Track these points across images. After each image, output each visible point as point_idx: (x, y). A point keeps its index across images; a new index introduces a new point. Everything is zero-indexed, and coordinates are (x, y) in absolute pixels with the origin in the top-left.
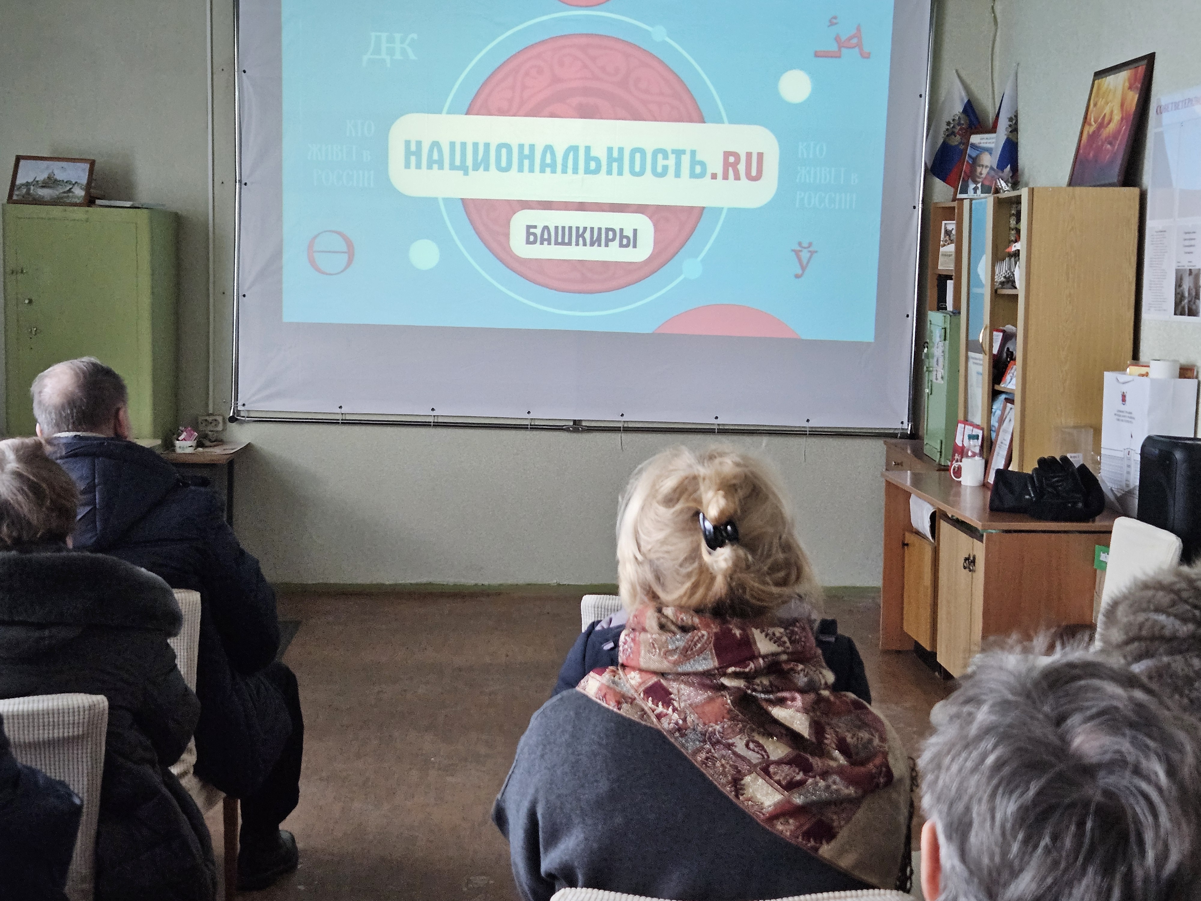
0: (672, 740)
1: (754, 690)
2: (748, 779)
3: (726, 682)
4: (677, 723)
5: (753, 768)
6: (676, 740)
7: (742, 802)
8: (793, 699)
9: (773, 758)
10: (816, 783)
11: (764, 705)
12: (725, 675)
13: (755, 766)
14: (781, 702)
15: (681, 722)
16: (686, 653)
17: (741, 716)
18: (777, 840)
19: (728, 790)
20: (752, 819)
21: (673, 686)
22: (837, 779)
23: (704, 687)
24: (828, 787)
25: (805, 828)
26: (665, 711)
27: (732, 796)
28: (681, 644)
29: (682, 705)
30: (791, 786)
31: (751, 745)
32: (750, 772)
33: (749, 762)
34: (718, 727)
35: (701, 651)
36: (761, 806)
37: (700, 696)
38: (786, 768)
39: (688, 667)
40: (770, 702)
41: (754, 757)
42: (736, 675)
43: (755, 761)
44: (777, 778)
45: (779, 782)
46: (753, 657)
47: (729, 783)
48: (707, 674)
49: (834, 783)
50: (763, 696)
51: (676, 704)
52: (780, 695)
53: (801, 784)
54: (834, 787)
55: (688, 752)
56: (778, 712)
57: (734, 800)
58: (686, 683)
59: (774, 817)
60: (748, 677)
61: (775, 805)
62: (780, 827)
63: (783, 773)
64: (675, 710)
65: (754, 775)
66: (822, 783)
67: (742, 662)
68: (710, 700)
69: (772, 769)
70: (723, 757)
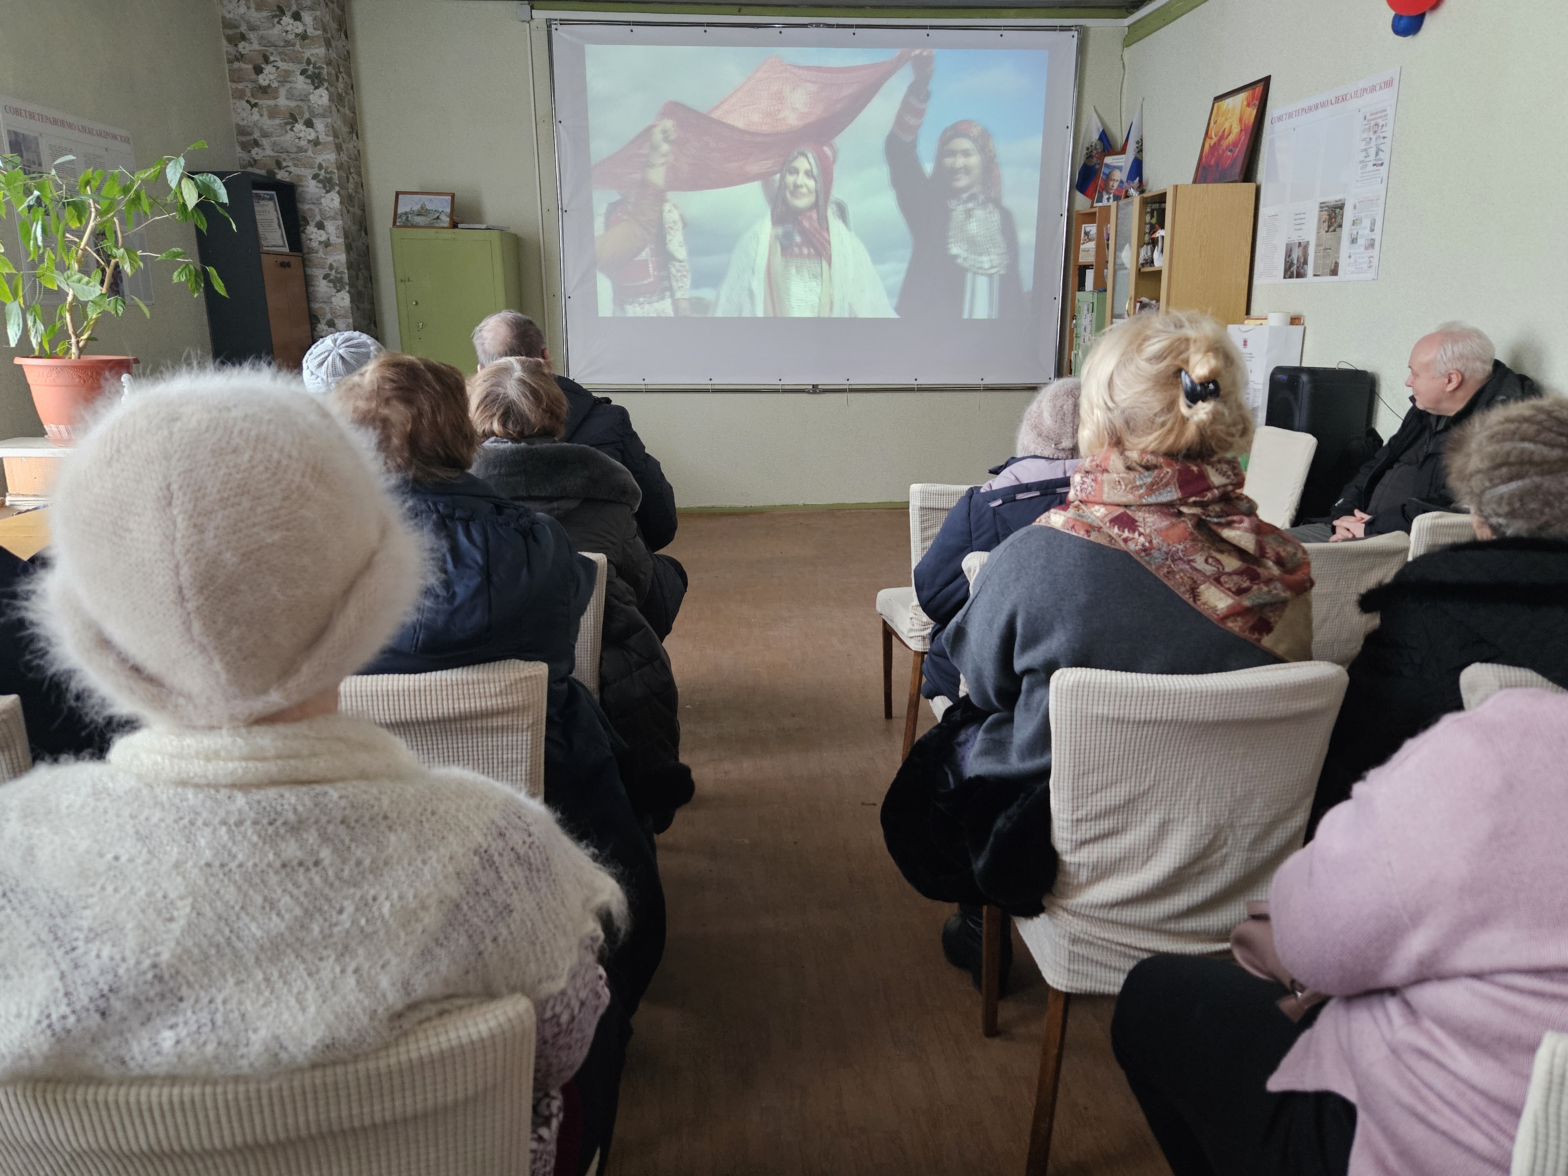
0: (1138, 559)
1: (1209, 516)
2: (1202, 587)
3: (1184, 510)
4: (1143, 545)
5: (1206, 578)
6: (1143, 559)
7: (1199, 606)
8: (1241, 522)
9: (1227, 570)
10: (1260, 589)
11: (1214, 527)
12: (1186, 504)
13: (1209, 577)
14: (1229, 525)
15: (1147, 544)
16: (1151, 488)
17: (1200, 537)
18: (1228, 634)
19: (1187, 597)
20: (1207, 620)
21: (1139, 516)
22: (1279, 585)
23: (1166, 515)
24: (1270, 591)
25: (1250, 624)
26: (1131, 536)
27: (1191, 601)
28: (1149, 480)
29: (1148, 531)
30: (1240, 592)
31: (1210, 560)
32: (1204, 582)
33: (1204, 574)
34: (1181, 547)
35: (1166, 485)
36: (1215, 609)
37: (1165, 523)
38: (1235, 578)
39: (1152, 500)
40: (1219, 524)
41: (1209, 569)
42: (1195, 504)
43: (1208, 574)
44: (1227, 586)
45: (1229, 589)
46: (1209, 488)
47: (1187, 591)
48: (1170, 505)
49: (1275, 588)
50: (1216, 520)
51: (1141, 530)
52: (1230, 518)
53: (1246, 590)
54: (1274, 592)
55: (1152, 568)
56: (1227, 533)
57: (1192, 604)
58: (1149, 512)
59: (1225, 618)
60: (1203, 505)
61: (1228, 607)
62: (1230, 624)
63: (1231, 582)
64: (1140, 534)
65: (1207, 584)
66: (1265, 589)
67: (1201, 493)
68: (1173, 525)
69: (1223, 579)
70: (1182, 570)
